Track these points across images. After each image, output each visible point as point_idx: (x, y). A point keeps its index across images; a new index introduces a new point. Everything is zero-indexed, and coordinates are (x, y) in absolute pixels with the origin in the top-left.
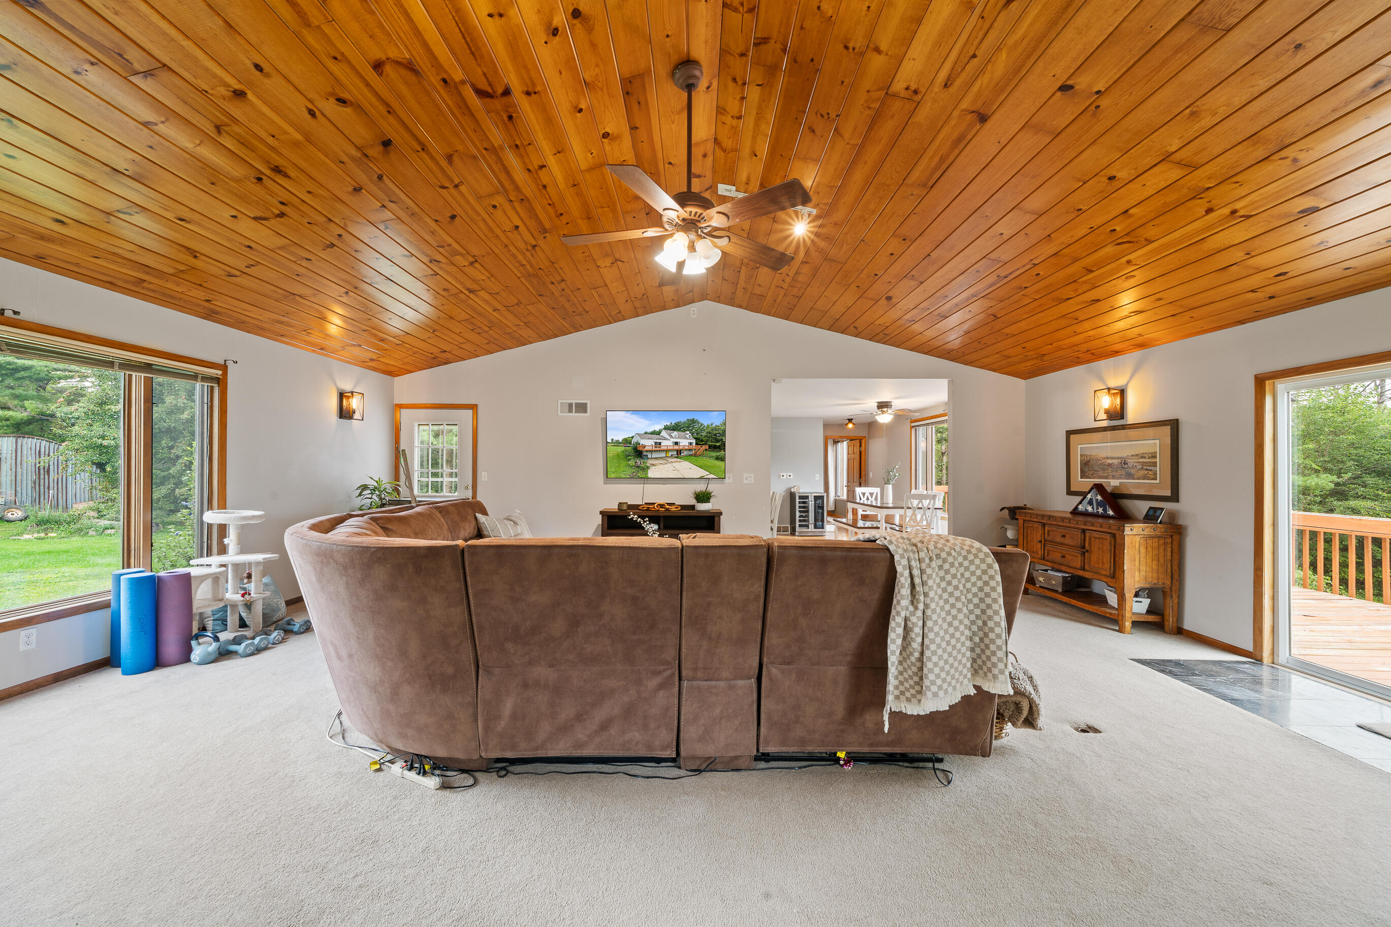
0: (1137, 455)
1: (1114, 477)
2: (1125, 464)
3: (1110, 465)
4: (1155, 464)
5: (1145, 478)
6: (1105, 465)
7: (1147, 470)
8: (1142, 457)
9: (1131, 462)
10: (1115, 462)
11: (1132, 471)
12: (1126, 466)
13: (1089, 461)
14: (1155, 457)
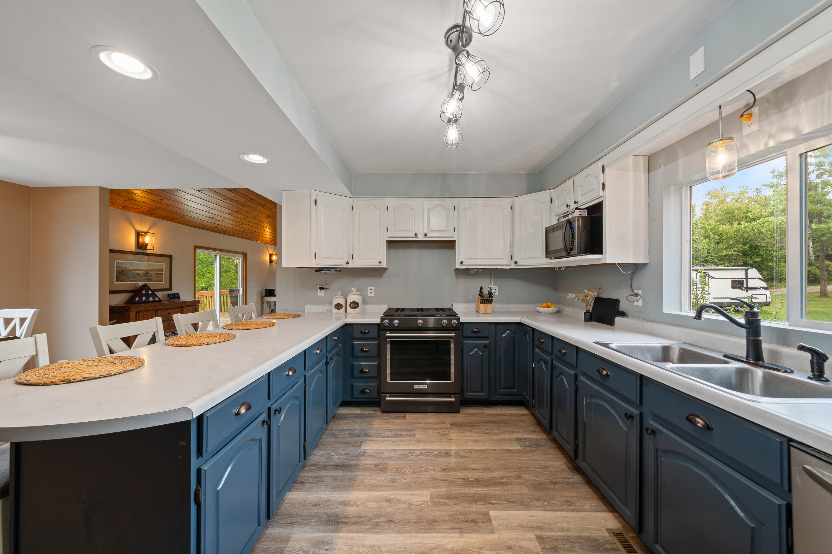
0: (154, 269)
1: (140, 281)
2: (147, 273)
3: (138, 274)
4: (162, 274)
5: (158, 281)
6: (135, 274)
7: (158, 277)
8: (156, 271)
9: (150, 273)
10: (142, 272)
11: (151, 277)
12: (148, 275)
13: (123, 271)
14: (162, 271)
